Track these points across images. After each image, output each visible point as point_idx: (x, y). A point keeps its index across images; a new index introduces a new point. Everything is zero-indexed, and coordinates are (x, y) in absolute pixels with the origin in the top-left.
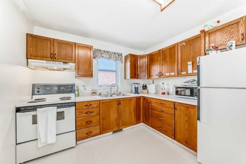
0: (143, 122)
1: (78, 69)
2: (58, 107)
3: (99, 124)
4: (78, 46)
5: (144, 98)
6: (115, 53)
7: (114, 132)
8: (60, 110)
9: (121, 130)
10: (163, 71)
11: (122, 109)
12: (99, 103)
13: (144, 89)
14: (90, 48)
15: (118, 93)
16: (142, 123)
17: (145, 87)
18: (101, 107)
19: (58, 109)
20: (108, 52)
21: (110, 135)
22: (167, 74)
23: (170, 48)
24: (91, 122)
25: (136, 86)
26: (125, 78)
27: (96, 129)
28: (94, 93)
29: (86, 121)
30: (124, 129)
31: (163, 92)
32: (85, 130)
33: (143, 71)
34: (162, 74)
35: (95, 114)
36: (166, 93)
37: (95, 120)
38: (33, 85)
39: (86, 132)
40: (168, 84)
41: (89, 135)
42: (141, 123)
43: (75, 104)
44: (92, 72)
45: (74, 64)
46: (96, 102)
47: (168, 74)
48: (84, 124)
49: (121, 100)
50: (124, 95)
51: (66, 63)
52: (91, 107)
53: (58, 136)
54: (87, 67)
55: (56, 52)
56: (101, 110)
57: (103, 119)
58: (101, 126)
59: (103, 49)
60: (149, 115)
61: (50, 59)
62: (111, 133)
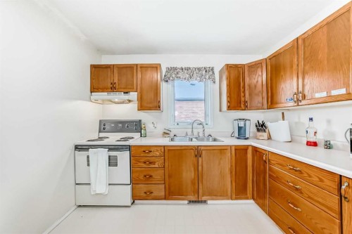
0: (253, 199)
1: (141, 99)
2: (110, 149)
3: (163, 182)
4: (141, 67)
5: (255, 150)
6: (199, 69)
7: (191, 202)
8: (113, 153)
9: (205, 202)
10: (307, 88)
11: (205, 165)
12: (163, 151)
13: (258, 130)
14: (157, 67)
15: (206, 135)
16: (252, 201)
17: (261, 127)
18: (166, 157)
19: (110, 152)
20: (188, 69)
21: (183, 204)
22: (317, 95)
23: (327, 24)
24: (151, 176)
25: (242, 124)
26: (220, 111)
27: (160, 190)
28: (166, 134)
29: (145, 174)
30: (209, 202)
31: (312, 139)
32: (143, 188)
33: (258, 95)
34: (304, 97)
35: (156, 166)
36: (322, 144)
37: (158, 175)
38: (100, 121)
39: (145, 190)
40: (329, 122)
41: (148, 196)
42: (247, 199)
43: (129, 148)
44: (159, 102)
45: (136, 93)
46: (159, 149)
47: (324, 94)
48: (141, 177)
49: (202, 148)
50: (215, 140)
51: (127, 93)
52: (151, 154)
53: (111, 186)
54: (152, 95)
55: (116, 81)
56: (166, 160)
57: (170, 176)
58: (167, 186)
59: (179, 66)
60: (265, 188)
61: (110, 90)
62: (186, 202)
